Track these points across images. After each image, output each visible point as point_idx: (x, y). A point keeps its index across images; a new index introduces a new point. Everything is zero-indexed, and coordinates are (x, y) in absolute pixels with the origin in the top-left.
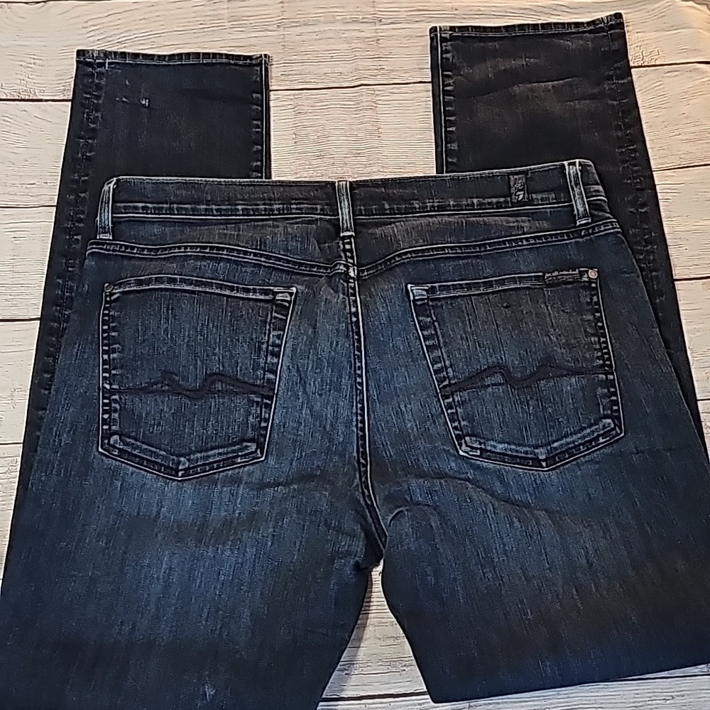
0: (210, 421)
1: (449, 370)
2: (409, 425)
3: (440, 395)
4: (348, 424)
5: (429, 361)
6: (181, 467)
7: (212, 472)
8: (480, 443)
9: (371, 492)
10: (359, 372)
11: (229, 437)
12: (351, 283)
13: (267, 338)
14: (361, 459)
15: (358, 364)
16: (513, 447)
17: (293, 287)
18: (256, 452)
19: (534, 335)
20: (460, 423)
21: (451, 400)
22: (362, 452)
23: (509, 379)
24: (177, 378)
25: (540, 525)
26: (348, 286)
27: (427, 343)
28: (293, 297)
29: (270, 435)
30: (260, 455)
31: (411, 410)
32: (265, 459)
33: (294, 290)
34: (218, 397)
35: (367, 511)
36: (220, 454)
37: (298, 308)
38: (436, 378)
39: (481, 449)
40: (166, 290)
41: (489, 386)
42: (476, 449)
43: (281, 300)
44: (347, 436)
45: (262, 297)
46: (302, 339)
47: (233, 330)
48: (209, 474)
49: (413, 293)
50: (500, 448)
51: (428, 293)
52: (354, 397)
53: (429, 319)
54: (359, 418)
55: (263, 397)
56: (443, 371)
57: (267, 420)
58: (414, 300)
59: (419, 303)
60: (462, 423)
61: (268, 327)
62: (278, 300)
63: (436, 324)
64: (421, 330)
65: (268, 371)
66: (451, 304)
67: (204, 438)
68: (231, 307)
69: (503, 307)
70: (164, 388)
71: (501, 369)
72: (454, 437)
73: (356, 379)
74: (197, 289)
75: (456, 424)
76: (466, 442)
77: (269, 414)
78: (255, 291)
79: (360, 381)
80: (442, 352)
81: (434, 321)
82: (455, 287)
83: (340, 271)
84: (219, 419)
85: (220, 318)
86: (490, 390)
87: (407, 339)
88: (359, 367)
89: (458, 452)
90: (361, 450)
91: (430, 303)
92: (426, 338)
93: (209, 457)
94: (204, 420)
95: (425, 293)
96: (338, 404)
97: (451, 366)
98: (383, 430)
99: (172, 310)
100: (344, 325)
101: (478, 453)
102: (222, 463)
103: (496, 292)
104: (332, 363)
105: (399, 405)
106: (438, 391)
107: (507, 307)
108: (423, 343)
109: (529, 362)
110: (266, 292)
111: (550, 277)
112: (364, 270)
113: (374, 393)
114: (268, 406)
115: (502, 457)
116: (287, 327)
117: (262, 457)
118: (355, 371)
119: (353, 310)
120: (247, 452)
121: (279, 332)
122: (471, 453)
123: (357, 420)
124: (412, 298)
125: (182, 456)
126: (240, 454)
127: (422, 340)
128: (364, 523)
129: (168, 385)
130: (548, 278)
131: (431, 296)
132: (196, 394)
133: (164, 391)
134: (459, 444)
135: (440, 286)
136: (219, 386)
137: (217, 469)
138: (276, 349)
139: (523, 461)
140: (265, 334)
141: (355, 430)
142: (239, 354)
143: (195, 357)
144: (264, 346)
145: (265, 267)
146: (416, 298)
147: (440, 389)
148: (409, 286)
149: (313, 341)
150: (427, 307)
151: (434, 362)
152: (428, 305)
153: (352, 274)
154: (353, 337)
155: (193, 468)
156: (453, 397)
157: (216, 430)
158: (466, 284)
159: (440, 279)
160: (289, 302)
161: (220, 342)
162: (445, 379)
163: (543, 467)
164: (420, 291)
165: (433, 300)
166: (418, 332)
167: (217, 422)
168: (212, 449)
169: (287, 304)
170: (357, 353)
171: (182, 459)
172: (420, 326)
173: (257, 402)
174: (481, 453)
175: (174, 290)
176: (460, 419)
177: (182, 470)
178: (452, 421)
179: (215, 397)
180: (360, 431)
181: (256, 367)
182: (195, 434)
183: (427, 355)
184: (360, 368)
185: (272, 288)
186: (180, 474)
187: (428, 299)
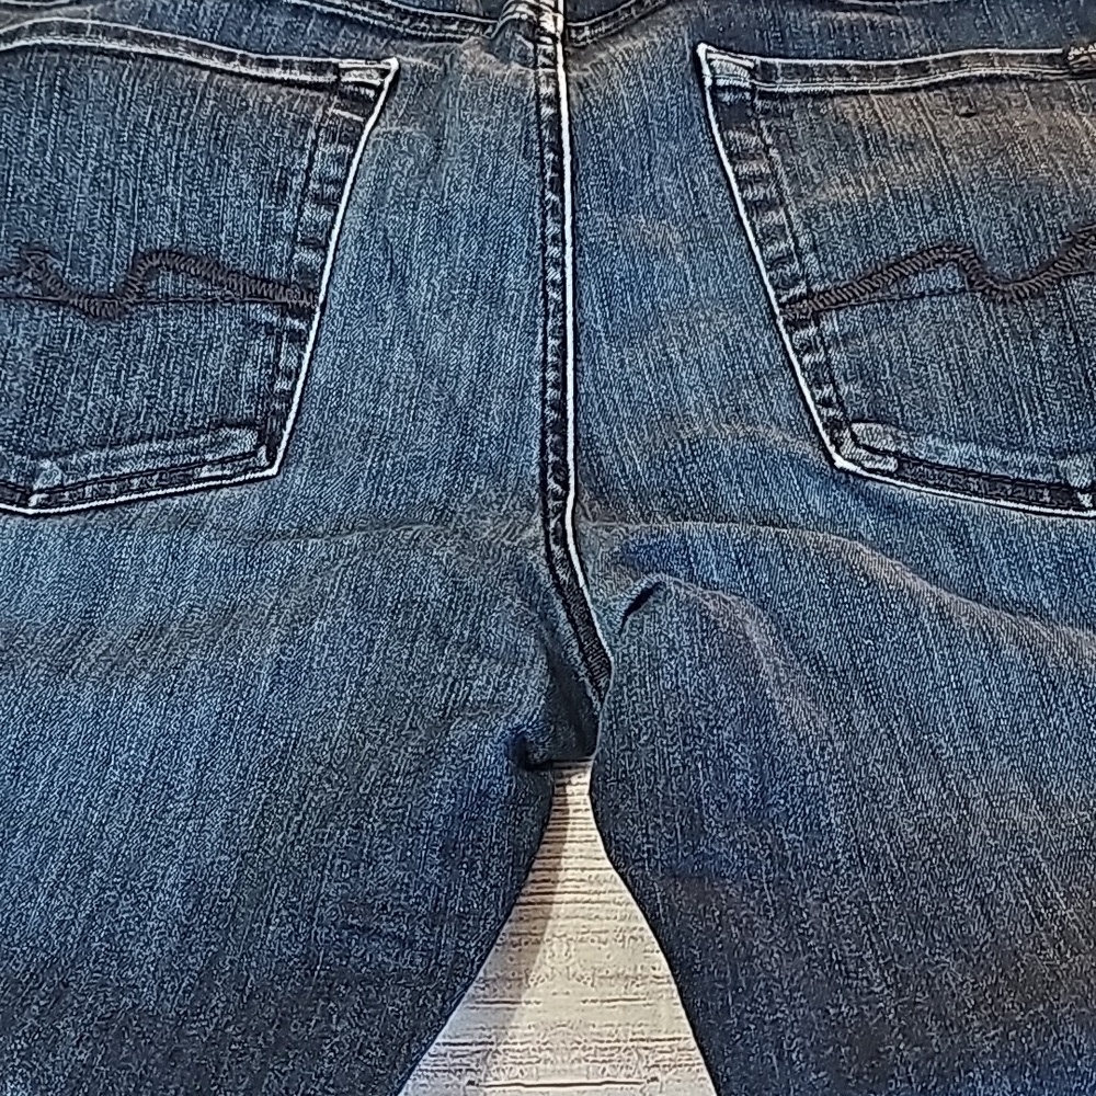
0: (135, 372)
1: (810, 258)
2: (691, 400)
3: (780, 322)
4: (518, 391)
5: (752, 239)
6: (37, 485)
7: (122, 499)
8: (897, 439)
9: (572, 548)
10: (553, 251)
11: (186, 415)
12: (545, 43)
13: (306, 161)
14: (551, 481)
15: (552, 229)
16: (995, 453)
17: (390, 57)
18: (254, 454)
19: (1047, 170)
20: (836, 388)
21: (812, 330)
22: (555, 463)
23: (977, 278)
24: (60, 265)
25: (1082, 658)
26: (535, 49)
27: (749, 194)
28: (389, 79)
29: (298, 413)
30: (264, 462)
31: (698, 362)
32: (278, 473)
33: (394, 64)
34: (164, 312)
35: (558, 603)
36: (154, 455)
37: (401, 103)
38: (771, 279)
39: (897, 454)
40: (53, 48)
41: (922, 295)
42: (885, 453)
43: (357, 84)
44: (514, 420)
45: (307, 78)
46: (403, 166)
47: (216, 138)
48: (116, 504)
49: (711, 68)
50: (955, 454)
51: (753, 77)
52: (540, 321)
53: (754, 140)
54: (551, 375)
55: (286, 310)
56: (792, 262)
57: (292, 375)
58: (714, 88)
59: (727, 97)
60: (844, 389)
61: (311, 134)
62: (347, 83)
63: (773, 152)
64: (733, 164)
65: (303, 243)
66: (816, 110)
67: (116, 414)
68: (218, 89)
69: (957, 114)
70: (19, 290)
71: (955, 252)
72: (820, 425)
73: (545, 273)
74: (136, 48)
75: (827, 391)
76: (854, 436)
77: (300, 357)
78: (288, 65)
79: (558, 277)
80: (788, 216)
81: (768, 146)
82: (826, 72)
83: (516, 16)
84: (162, 371)
85: (184, 111)
86: (924, 306)
87: (692, 182)
88: (554, 238)
89: (832, 461)
90: (551, 458)
91: (759, 103)
92: (744, 182)
93: (120, 460)
94: (119, 372)
95: (745, 74)
96: (492, 338)
97: (814, 248)
98: (616, 410)
99: (61, 94)
100: (519, 126)
101: (892, 464)
102: (156, 477)
103: (937, 86)
104: (480, 225)
105: (665, 347)
106: (777, 310)
107: (968, 115)
108: (737, 194)
109: (1037, 235)
110: (318, 69)
111: (1082, 55)
112: (582, 28)
113: (594, 313)
114: (298, 338)
115: (959, 477)
116: (364, 138)
117: (270, 466)
118: (544, 248)
119: (546, 90)
120: (229, 452)
121: (341, 148)
122: (868, 465)
123: (544, 381)
124: (708, 82)
125: (46, 456)
126: (209, 457)
127: (735, 187)
128: (546, 635)
129: (34, 281)
130: (1077, 57)
131: (763, 87)
132: (104, 307)
133: (18, 297)
134: (833, 442)
135: (785, 67)
136: (167, 283)
137: (141, 490)
138: (330, 190)
139: (1023, 490)
140: (302, 149)
141: (538, 406)
142: (226, 197)
143: (111, 207)
144: (297, 182)
145: (321, 14)
146: (721, 83)
147: (781, 305)
148: (702, 49)
149: (428, 169)
150: (750, 112)
151: (765, 238)
152: (753, 107)
153: (549, 26)
154: (542, 157)
155: (74, 487)
156: (817, 324)
157: (149, 397)
158: (857, 66)
159: (786, 49)
160: (378, 90)
161: (177, 167)
162: (795, 281)
163: (1081, 508)
164: (733, 67)
165: (764, 95)
166: (723, 169)
167: (156, 375)
168: (132, 441)
169: (371, 93)
170: (549, 195)
171: (46, 464)
172: (730, 155)
173: (269, 327)
174: (900, 468)
175: (74, 49)
176: (840, 380)
177: (40, 491)
178: (816, 383)
179: (156, 314)
180: (553, 407)
181: (271, 230)
182: (91, 404)
183: (746, 223)
184: (559, 240)
185: (334, 60)
186: (34, 500)
187: (753, 90)
